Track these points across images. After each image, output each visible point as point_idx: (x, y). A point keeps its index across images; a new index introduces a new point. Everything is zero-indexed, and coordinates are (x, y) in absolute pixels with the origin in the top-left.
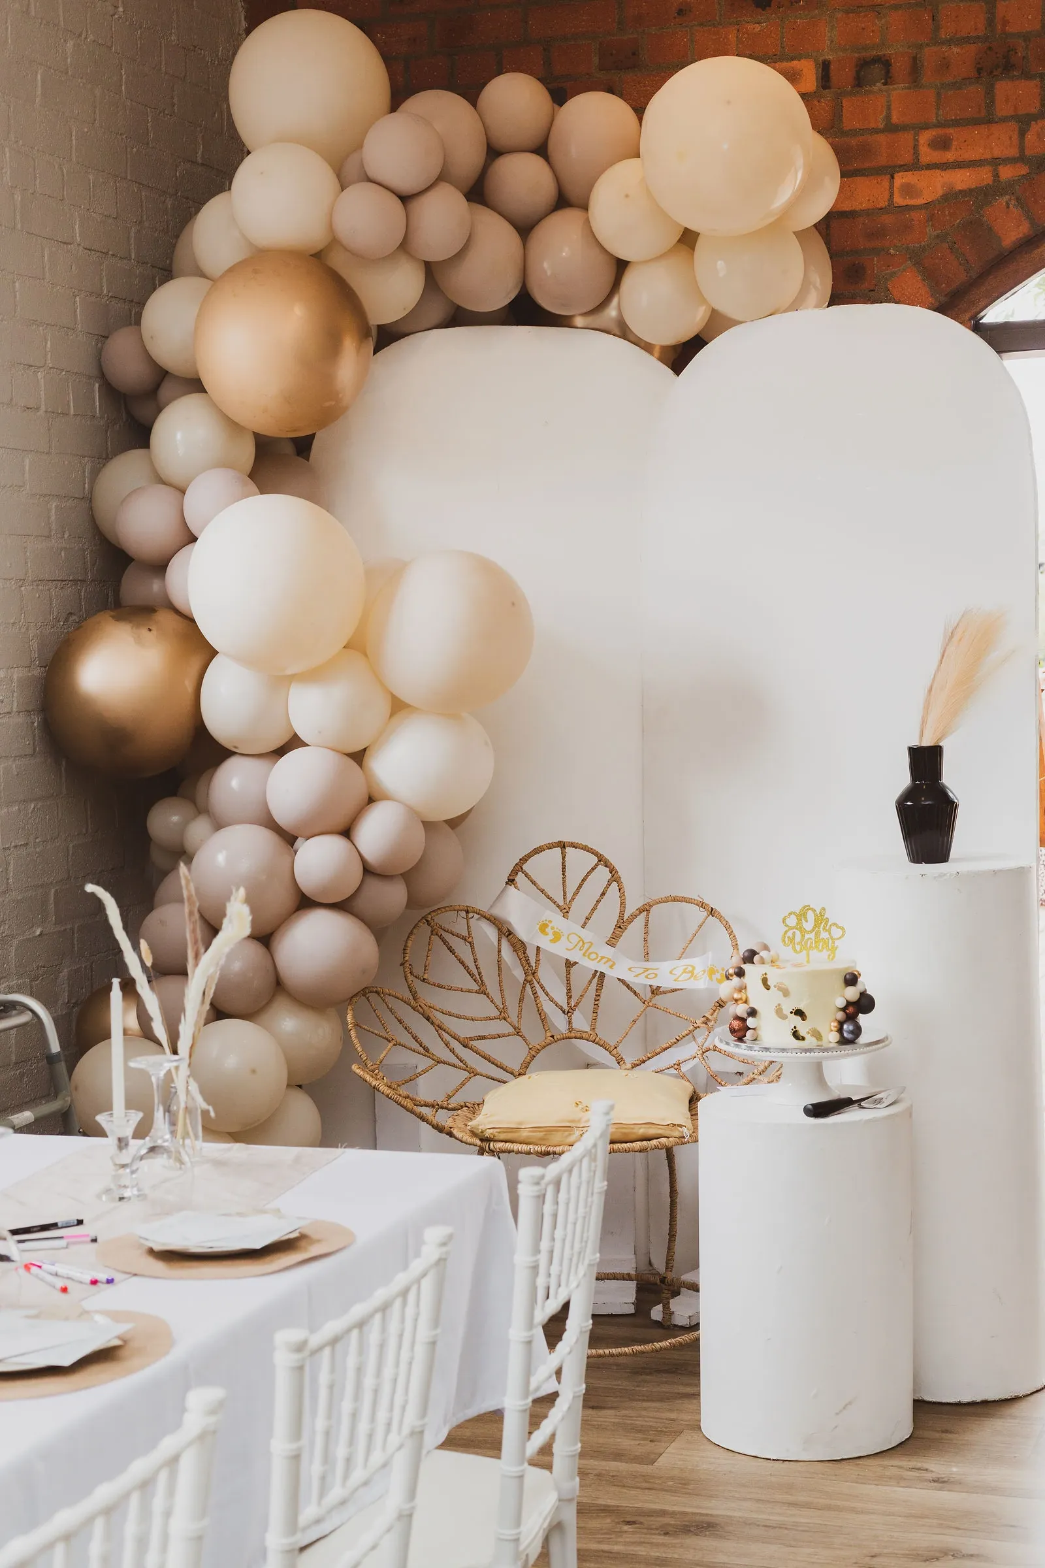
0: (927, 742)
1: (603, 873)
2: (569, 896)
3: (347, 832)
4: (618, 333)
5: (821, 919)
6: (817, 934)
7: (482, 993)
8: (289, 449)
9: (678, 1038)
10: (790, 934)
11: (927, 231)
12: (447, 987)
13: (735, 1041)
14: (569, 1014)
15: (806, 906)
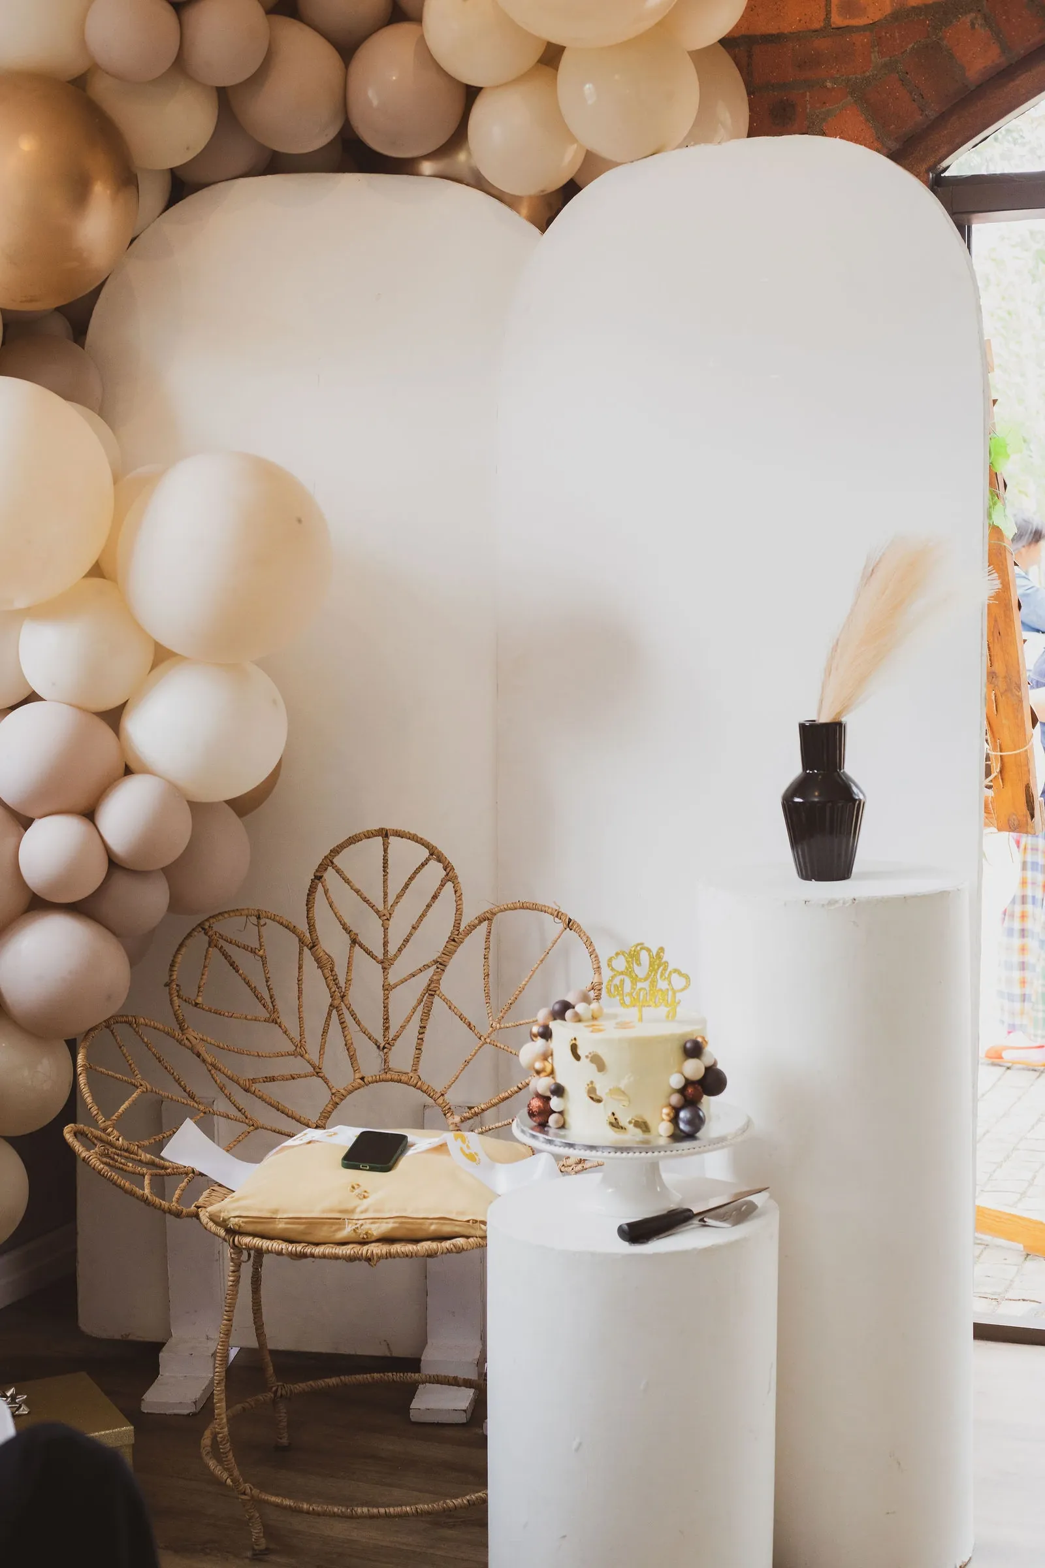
0: (824, 719)
1: (435, 870)
2: (391, 901)
3: (89, 814)
4: (472, 182)
5: (658, 961)
6: (653, 983)
7: (273, 1022)
8: (60, 326)
9: (520, 1086)
10: (617, 981)
11: (873, 58)
12: (226, 1014)
13: (532, 1129)
14: (385, 1050)
15: (638, 944)
